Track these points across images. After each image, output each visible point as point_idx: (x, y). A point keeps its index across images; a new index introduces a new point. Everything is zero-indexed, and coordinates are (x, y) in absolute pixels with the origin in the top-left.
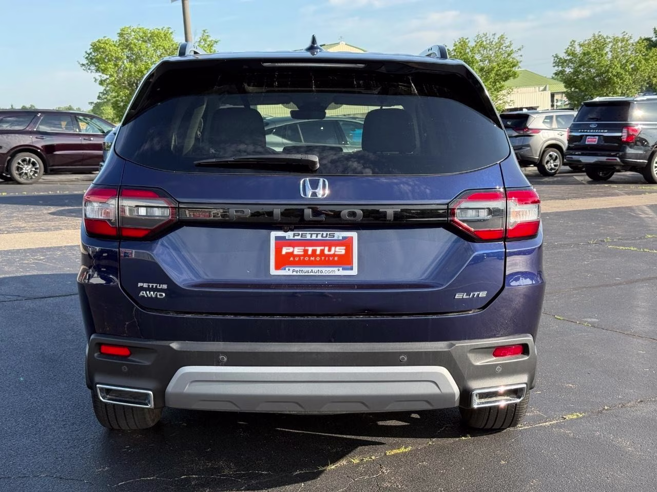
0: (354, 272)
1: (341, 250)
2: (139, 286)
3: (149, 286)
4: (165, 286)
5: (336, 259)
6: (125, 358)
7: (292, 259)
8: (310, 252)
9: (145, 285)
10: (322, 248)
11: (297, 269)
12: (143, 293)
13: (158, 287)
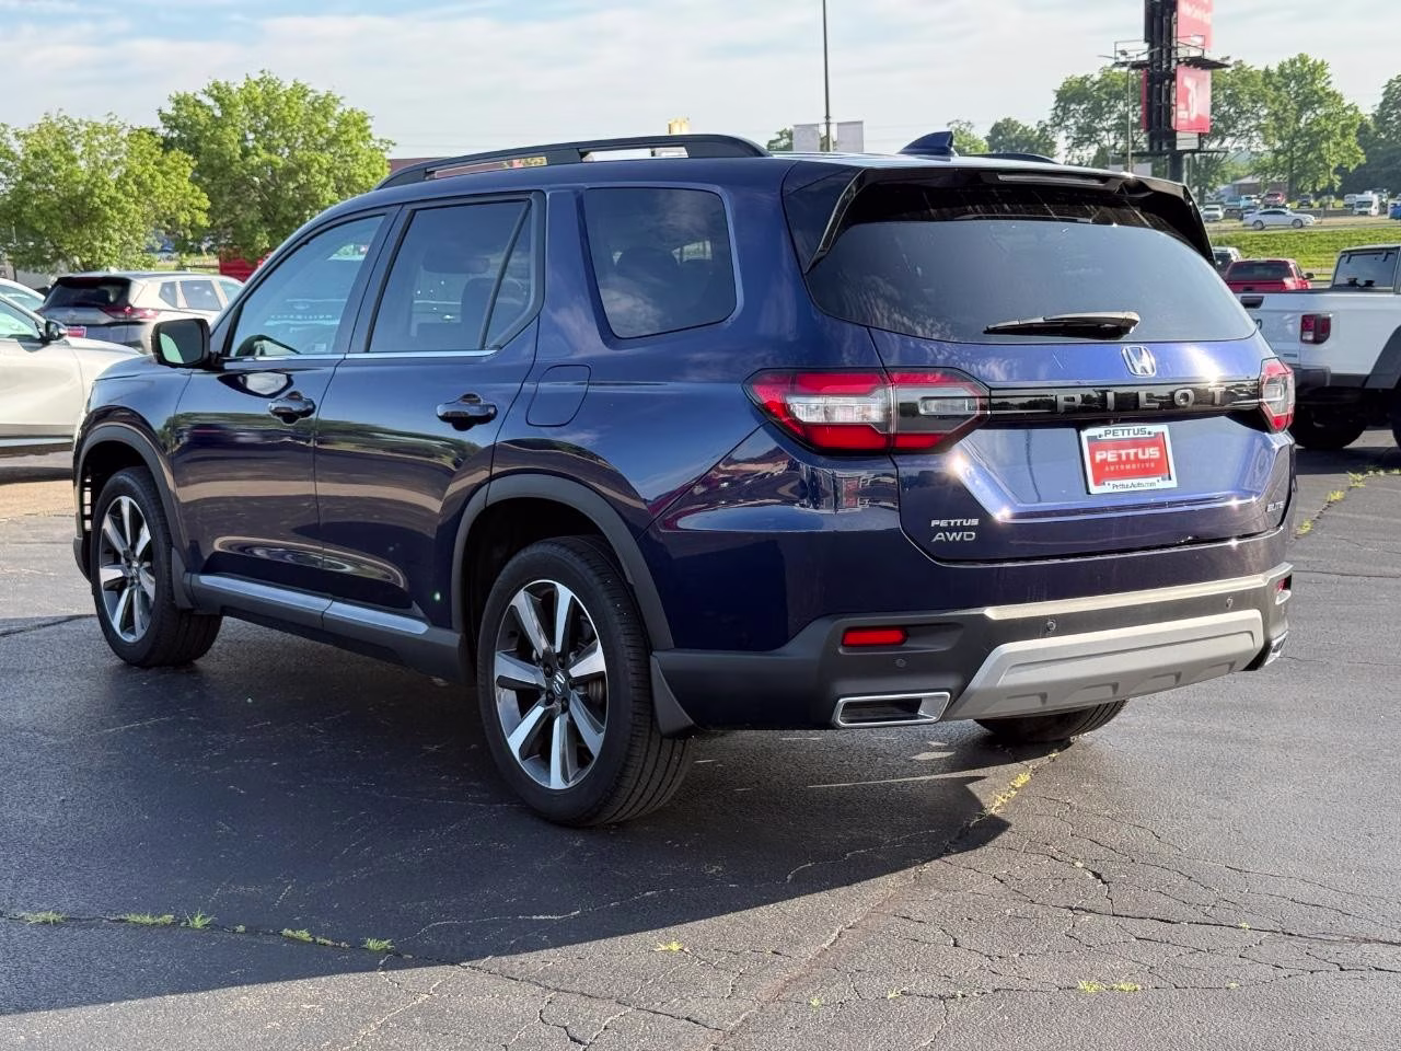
0: (1173, 484)
1: (1153, 453)
2: (933, 525)
3: (949, 523)
4: (975, 522)
5: (1153, 465)
6: (898, 644)
7: (1107, 469)
8: (1124, 458)
9: (943, 523)
10: (1135, 450)
11: (1118, 483)
12: (939, 536)
13: (965, 524)
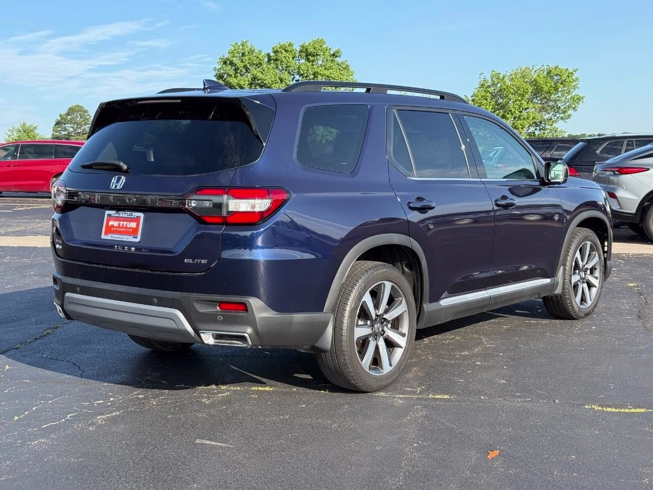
0: (138, 240)
1: (134, 225)
5: (131, 230)
7: (112, 229)
8: (121, 225)
10: (126, 223)
